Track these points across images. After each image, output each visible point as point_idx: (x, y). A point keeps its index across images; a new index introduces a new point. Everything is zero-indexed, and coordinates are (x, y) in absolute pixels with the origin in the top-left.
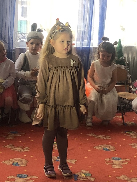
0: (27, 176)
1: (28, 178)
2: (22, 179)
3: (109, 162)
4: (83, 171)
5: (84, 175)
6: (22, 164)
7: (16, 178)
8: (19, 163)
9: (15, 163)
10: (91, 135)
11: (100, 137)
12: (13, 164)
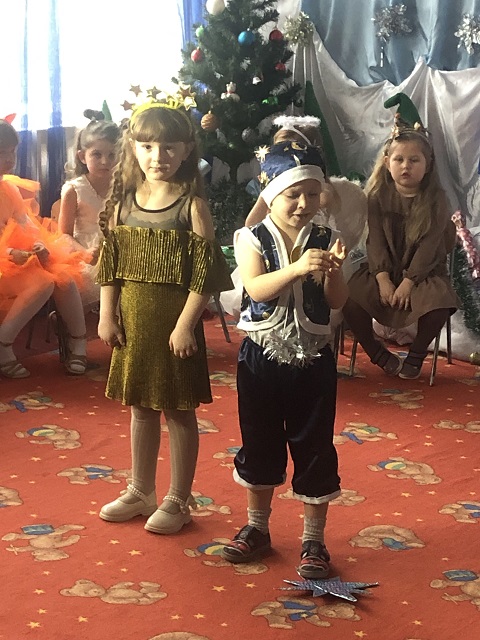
3: (17, 543)
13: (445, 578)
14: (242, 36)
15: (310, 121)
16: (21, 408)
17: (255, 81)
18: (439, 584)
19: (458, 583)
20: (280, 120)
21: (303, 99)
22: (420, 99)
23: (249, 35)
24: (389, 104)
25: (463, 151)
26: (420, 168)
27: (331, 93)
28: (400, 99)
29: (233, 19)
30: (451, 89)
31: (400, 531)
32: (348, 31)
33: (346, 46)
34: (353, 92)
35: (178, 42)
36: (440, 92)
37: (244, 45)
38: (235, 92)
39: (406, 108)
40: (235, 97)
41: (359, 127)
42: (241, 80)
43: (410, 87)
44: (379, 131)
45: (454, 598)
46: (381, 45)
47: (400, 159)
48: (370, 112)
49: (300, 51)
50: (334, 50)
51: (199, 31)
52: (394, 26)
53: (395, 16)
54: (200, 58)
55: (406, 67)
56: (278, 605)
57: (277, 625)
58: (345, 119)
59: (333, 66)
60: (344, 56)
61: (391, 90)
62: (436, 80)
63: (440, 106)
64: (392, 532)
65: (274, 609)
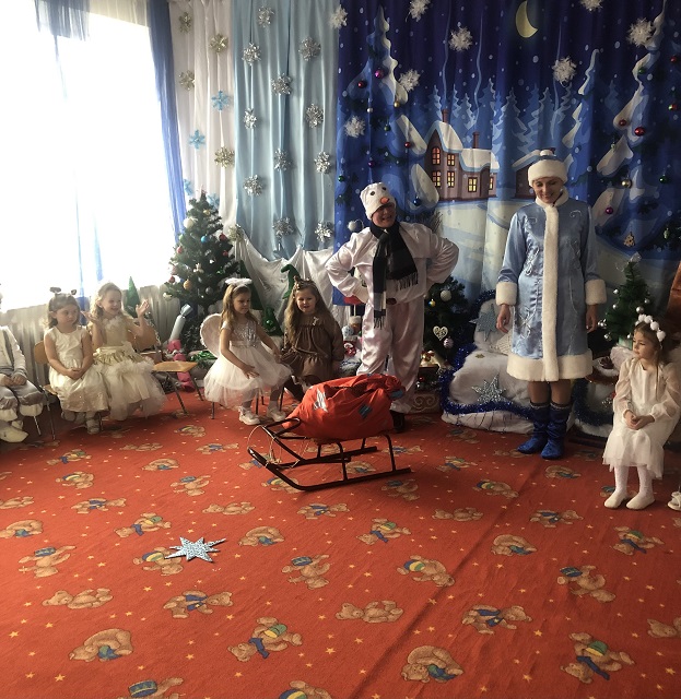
0: (55, 550)
1: (57, 553)
2: (47, 558)
4: (145, 515)
5: (149, 522)
6: (33, 530)
7: (36, 559)
8: (27, 529)
9: (20, 533)
10: (126, 448)
11: (144, 448)
12: (16, 534)
13: (292, 564)
14: (202, 239)
15: (245, 281)
16: (65, 461)
17: (211, 262)
18: (288, 570)
19: (300, 568)
20: (228, 281)
21: (240, 269)
22: (300, 268)
23: (207, 238)
24: (283, 271)
25: (325, 292)
26: (312, 302)
27: (255, 265)
28: (289, 267)
29: (198, 229)
30: (315, 261)
31: (270, 531)
32: (261, 233)
33: (261, 241)
34: (266, 265)
35: (173, 243)
36: (310, 262)
37: (204, 243)
38: (202, 268)
39: (292, 272)
40: (201, 271)
41: (272, 282)
42: (204, 262)
43: (294, 261)
44: (281, 284)
45: (295, 580)
46: (278, 240)
47: (301, 299)
48: (275, 275)
49: (238, 244)
50: (255, 243)
51: (180, 237)
52: (284, 229)
53: (284, 224)
54: (181, 251)
55: (292, 250)
56: (183, 598)
57: (178, 616)
58: (263, 279)
59: (256, 252)
60: (260, 246)
61: (285, 263)
62: (307, 256)
63: (311, 270)
64: (266, 531)
65: (178, 603)
